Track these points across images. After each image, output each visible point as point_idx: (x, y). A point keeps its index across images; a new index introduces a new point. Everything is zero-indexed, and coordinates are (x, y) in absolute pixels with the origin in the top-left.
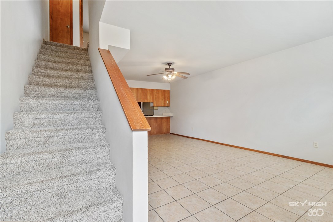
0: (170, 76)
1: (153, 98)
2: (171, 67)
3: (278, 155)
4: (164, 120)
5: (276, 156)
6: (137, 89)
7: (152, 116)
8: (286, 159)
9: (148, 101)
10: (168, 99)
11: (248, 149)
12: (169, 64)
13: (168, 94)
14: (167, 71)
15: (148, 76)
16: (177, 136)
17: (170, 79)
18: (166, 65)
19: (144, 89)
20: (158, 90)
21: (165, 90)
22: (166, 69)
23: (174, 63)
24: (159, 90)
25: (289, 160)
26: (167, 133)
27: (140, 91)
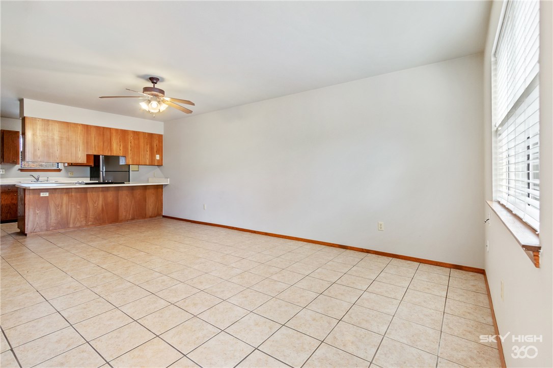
0: (154, 104)
1: (125, 148)
2: (157, 86)
3: (333, 244)
4: (149, 192)
5: (331, 246)
6: (87, 128)
7: (124, 183)
8: (345, 250)
9: (114, 154)
10: (160, 151)
11: (293, 237)
12: (153, 80)
13: (159, 142)
14: (148, 92)
15: (101, 98)
16: (175, 221)
17: (154, 109)
18: (147, 80)
19: (103, 127)
20: (136, 133)
21: (152, 134)
22: (146, 89)
23: (163, 80)
24: (139, 132)
25: (348, 251)
26: (156, 216)
27: (93, 133)
